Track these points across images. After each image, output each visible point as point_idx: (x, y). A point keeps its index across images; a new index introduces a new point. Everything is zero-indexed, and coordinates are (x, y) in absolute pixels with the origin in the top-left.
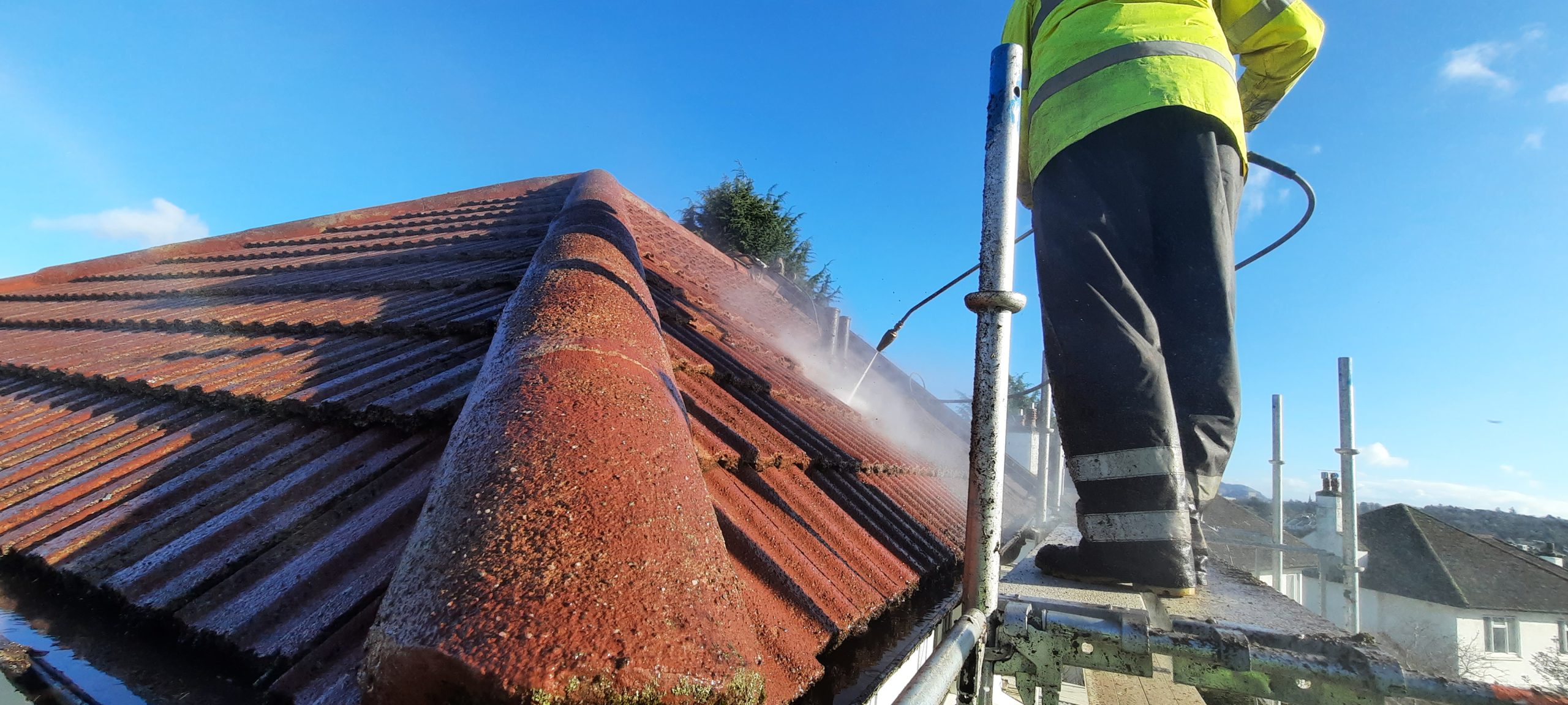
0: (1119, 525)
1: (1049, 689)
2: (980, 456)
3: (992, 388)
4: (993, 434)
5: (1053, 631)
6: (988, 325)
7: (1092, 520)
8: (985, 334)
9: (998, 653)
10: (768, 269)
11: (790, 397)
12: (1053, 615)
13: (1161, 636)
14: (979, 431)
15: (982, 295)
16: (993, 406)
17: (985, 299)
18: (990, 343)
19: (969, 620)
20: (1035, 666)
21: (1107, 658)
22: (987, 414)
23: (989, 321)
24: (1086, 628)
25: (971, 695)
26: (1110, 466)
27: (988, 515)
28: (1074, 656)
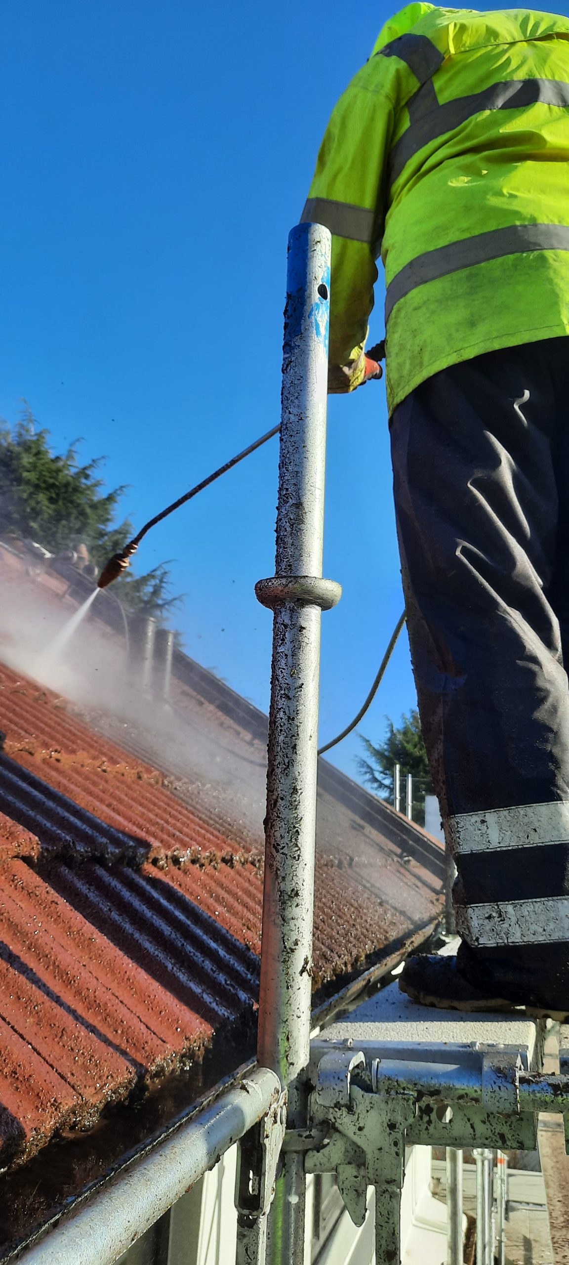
0: (514, 919)
1: (385, 1186)
2: (278, 824)
3: (293, 719)
4: (295, 790)
5: (388, 1092)
6: (286, 626)
7: (477, 914)
8: (283, 640)
9: (306, 1137)
10: (52, 561)
11: (42, 753)
12: (387, 1066)
13: (537, 1083)
14: (276, 786)
15: (276, 582)
16: (294, 747)
17: (280, 588)
18: (289, 653)
19: (244, 1088)
20: (363, 1151)
21: (472, 1127)
22: (286, 760)
23: (287, 621)
24: (434, 1082)
25: (255, 1213)
26: (501, 829)
27: (290, 916)
28: (427, 1129)
